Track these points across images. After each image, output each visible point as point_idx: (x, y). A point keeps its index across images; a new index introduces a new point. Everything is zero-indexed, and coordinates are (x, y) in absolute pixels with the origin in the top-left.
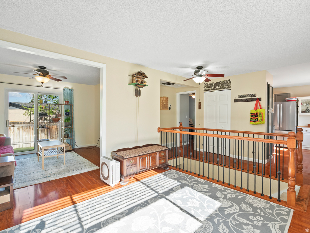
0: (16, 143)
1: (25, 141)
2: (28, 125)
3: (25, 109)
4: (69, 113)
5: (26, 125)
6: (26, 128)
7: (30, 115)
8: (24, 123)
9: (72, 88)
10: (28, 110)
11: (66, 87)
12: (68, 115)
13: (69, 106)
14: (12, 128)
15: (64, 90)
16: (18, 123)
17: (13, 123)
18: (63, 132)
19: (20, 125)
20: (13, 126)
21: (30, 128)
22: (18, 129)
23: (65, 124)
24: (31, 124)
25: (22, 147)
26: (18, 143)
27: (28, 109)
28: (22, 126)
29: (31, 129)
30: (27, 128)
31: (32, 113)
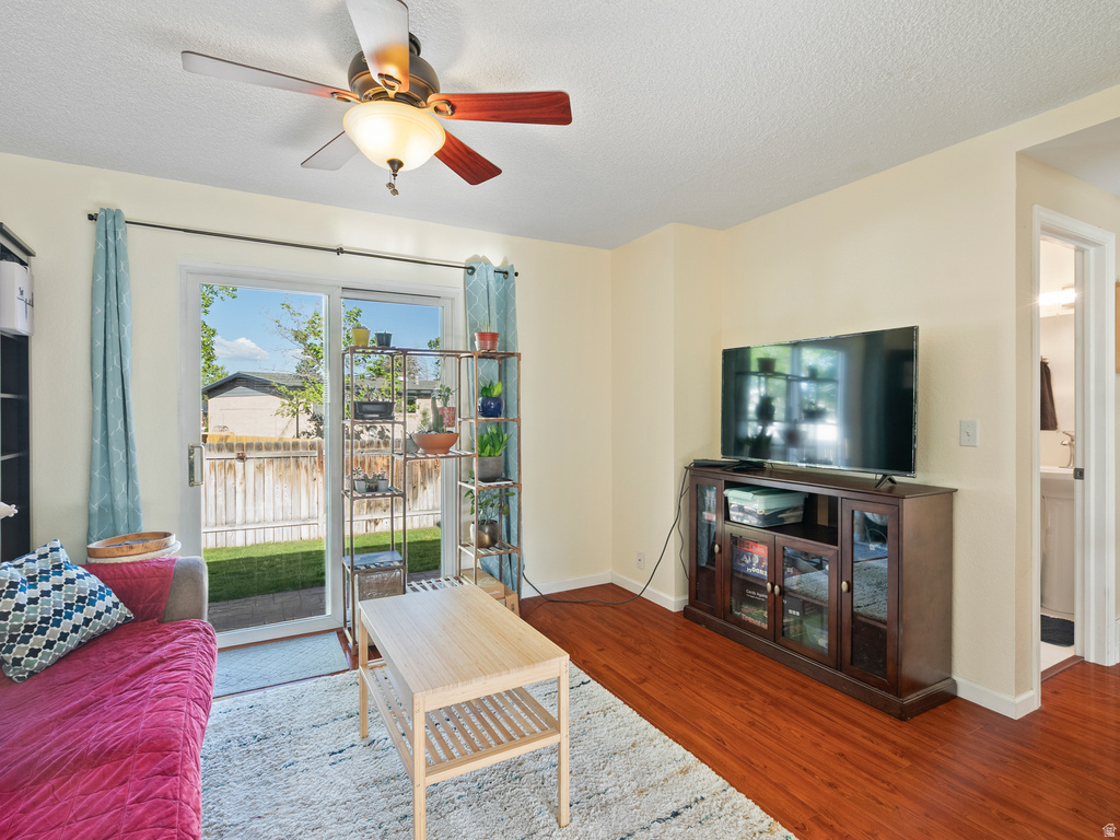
0: (254, 523)
1: (281, 517)
2: (292, 453)
3: (279, 394)
4: (497, 400)
5: (285, 453)
6: (286, 467)
7: (296, 414)
8: (277, 446)
9: (505, 261)
10: (291, 398)
11: (476, 258)
12: (496, 412)
13: (495, 364)
14: (239, 465)
15: (470, 270)
16: (259, 447)
17: (241, 446)
18: (467, 506)
19: (264, 454)
20: (242, 458)
21: (298, 466)
22: (260, 469)
23: (482, 465)
24: (301, 451)
25: (272, 539)
26: (259, 522)
27: (291, 393)
28: (272, 459)
29: (303, 471)
30: (289, 466)
31: (301, 407)
